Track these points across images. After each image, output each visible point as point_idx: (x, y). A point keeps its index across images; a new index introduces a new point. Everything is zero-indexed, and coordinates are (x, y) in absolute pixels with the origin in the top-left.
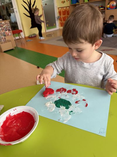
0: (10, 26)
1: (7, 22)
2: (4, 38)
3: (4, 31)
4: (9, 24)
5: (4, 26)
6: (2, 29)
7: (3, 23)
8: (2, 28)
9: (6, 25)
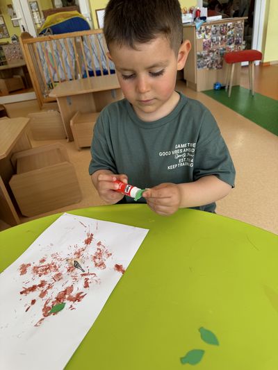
0: (243, 32)
1: (239, 22)
2: (219, 63)
3: (224, 46)
4: (242, 29)
5: (230, 32)
6: (222, 39)
7: (229, 24)
8: (224, 37)
9: (233, 30)
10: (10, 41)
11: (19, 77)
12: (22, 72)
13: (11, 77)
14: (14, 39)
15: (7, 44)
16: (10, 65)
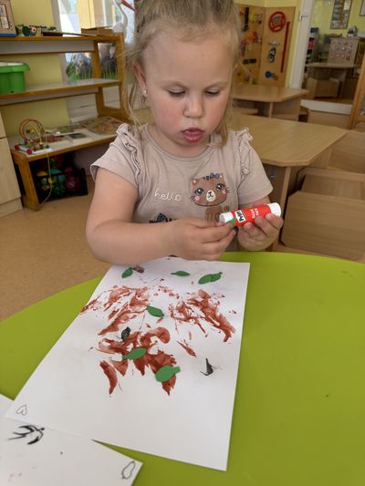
10: (344, 33)
11: (337, 81)
12: (343, 77)
13: (326, 79)
14: (351, 32)
15: (339, 37)
16: (329, 64)
